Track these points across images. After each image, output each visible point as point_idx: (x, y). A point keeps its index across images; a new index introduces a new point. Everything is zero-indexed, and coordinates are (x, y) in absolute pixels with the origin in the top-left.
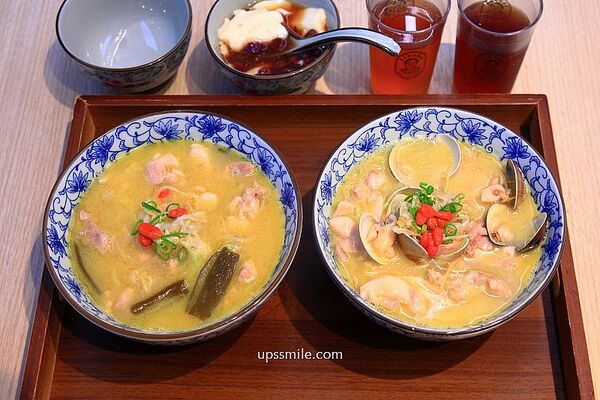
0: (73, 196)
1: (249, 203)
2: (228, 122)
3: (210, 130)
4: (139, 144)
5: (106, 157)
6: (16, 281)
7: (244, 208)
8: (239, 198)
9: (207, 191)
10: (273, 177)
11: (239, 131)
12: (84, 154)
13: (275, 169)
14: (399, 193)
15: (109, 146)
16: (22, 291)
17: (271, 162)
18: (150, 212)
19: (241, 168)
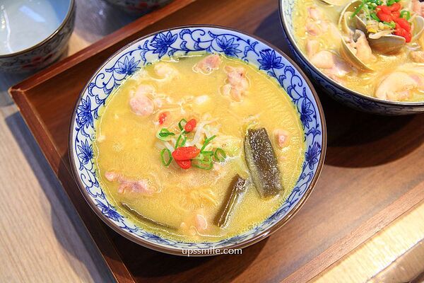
0: (89, 166)
1: (240, 85)
2: (178, 31)
3: (163, 47)
4: (110, 91)
5: (91, 117)
6: (61, 268)
7: (239, 90)
8: (228, 86)
9: (196, 96)
10: (242, 55)
11: (190, 33)
12: (76, 125)
13: (242, 46)
14: (346, 11)
15: (88, 107)
16: (73, 273)
17: (236, 42)
18: (168, 138)
19: (210, 62)
